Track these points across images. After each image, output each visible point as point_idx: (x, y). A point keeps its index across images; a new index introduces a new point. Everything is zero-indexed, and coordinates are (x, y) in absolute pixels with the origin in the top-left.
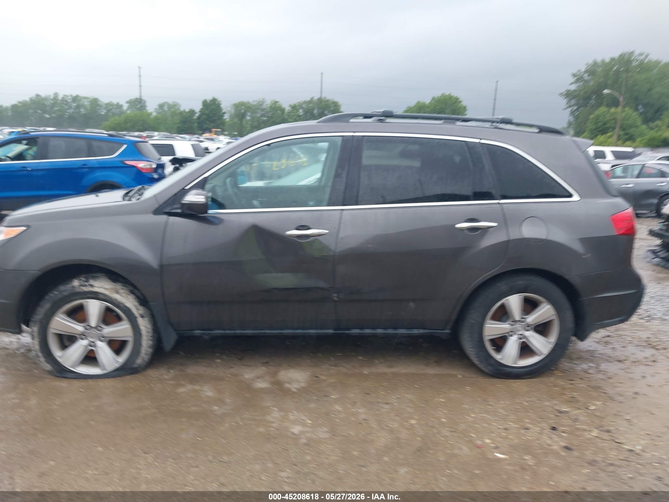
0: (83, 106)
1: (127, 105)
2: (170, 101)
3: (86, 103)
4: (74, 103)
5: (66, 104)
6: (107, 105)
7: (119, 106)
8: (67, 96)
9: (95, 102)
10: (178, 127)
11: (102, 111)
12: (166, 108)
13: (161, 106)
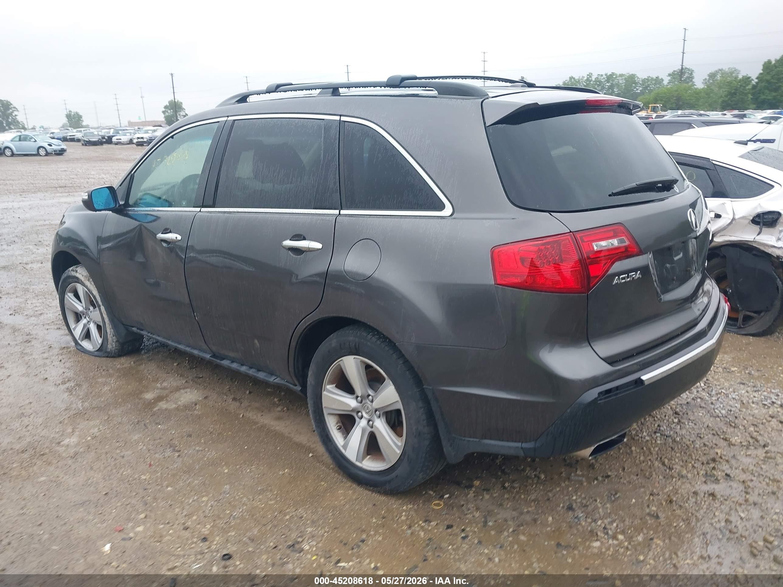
0: (618, 85)
1: (669, 78)
2: (726, 68)
3: (622, 81)
4: (608, 82)
5: (599, 85)
6: (644, 80)
7: (658, 81)
8: (602, 75)
9: (631, 79)
10: (724, 102)
11: (637, 89)
12: (718, 77)
13: (712, 76)
